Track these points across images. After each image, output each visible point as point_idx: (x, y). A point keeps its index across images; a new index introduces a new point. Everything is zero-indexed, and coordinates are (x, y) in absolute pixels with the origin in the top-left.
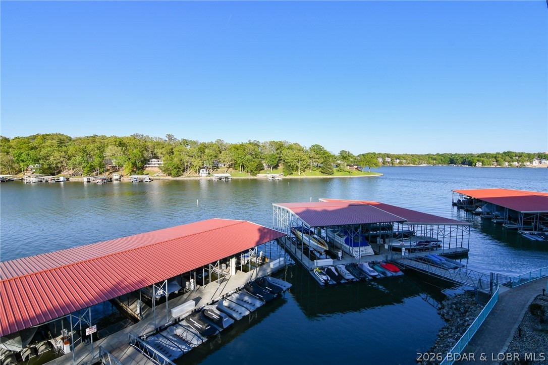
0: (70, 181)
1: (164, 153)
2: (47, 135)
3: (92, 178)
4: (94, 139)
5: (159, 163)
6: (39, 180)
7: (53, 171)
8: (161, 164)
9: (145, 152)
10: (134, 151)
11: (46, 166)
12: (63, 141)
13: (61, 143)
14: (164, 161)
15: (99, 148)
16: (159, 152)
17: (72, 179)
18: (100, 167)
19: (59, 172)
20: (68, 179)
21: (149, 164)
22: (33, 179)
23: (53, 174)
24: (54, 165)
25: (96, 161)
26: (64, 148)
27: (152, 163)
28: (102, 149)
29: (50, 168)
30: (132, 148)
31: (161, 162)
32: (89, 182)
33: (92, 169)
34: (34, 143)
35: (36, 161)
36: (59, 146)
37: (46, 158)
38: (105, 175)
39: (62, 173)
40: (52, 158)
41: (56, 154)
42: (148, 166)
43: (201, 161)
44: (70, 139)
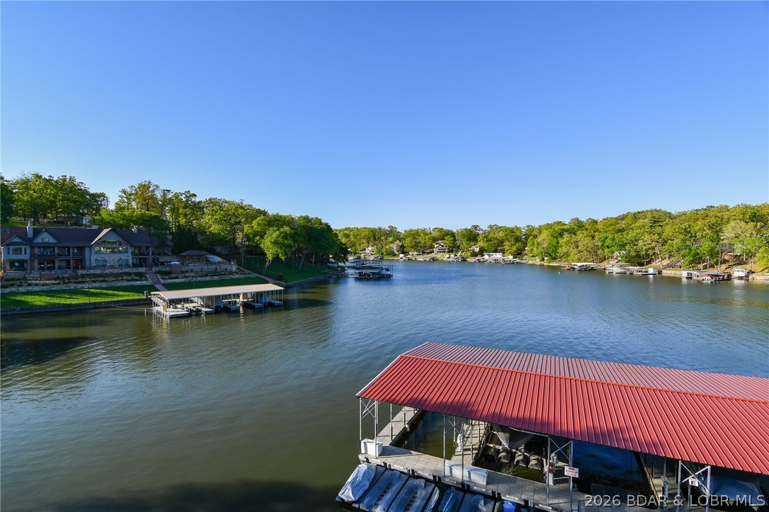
0: (664, 275)
2: (639, 213)
3: (695, 273)
4: (705, 213)
6: (623, 271)
7: (642, 259)
11: (633, 254)
12: (658, 219)
13: (655, 222)
15: (710, 227)
17: (666, 273)
18: (711, 256)
19: (649, 263)
20: (660, 272)
22: (616, 270)
23: (641, 264)
24: (644, 253)
25: (705, 246)
26: (658, 229)
28: (716, 229)
29: (638, 256)
32: (689, 278)
33: (697, 260)
34: (623, 224)
35: (622, 246)
36: (651, 226)
37: (634, 242)
38: (720, 270)
39: (653, 264)
40: (641, 243)
41: (647, 237)
44: (670, 216)
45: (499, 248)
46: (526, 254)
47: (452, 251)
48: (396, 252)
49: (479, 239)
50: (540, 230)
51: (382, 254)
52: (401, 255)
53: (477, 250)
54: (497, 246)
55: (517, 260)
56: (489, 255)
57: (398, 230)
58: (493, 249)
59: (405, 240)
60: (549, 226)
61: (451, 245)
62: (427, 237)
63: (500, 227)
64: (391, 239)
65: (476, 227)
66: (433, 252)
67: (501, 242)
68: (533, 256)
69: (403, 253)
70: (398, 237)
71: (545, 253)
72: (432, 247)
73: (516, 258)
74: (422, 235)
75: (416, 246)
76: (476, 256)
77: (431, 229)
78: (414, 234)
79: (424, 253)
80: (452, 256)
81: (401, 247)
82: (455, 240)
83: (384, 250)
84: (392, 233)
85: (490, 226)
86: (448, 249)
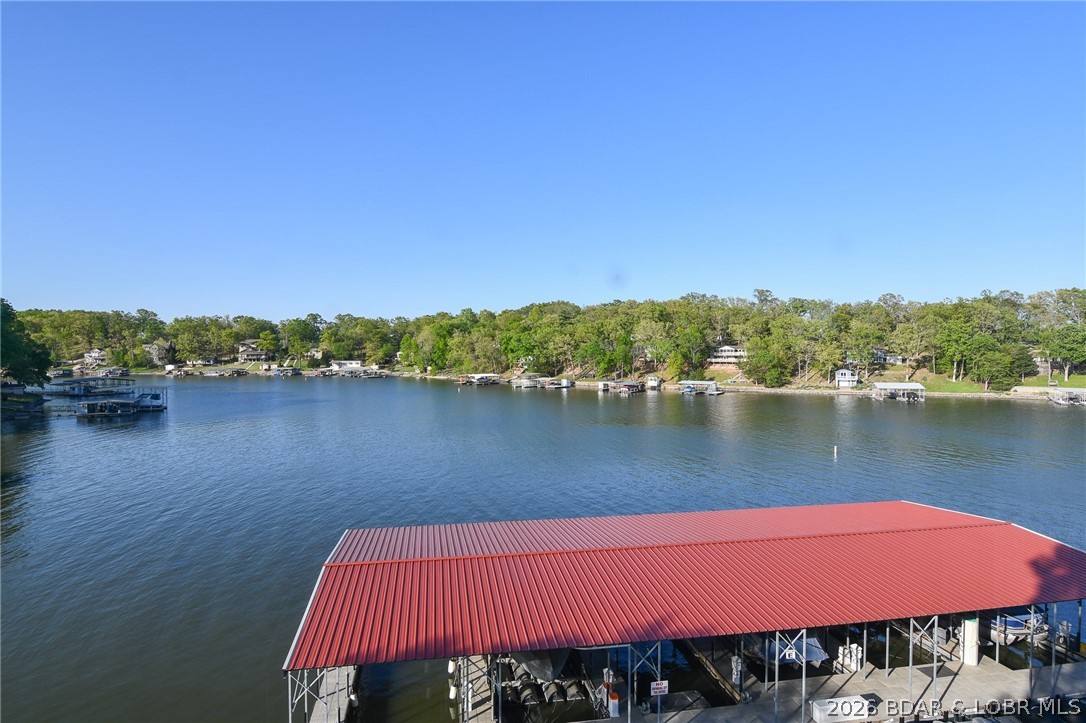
0: (577, 387)
1: (750, 332)
2: (544, 305)
3: (611, 384)
4: (614, 308)
5: (738, 354)
6: (532, 384)
7: (552, 368)
8: (741, 357)
9: (708, 331)
10: (688, 331)
11: (542, 360)
12: (568, 314)
13: (566, 318)
14: (749, 350)
15: (623, 326)
16: (739, 331)
17: (581, 384)
18: (625, 362)
19: (560, 371)
20: (573, 384)
21: (716, 357)
22: (525, 382)
23: (552, 375)
24: (554, 359)
25: (620, 349)
26: (569, 328)
27: (724, 354)
28: (628, 327)
29: (547, 362)
30: (684, 322)
31: (742, 353)
32: (606, 390)
33: (611, 368)
34: (527, 321)
35: (529, 350)
36: (561, 324)
37: (543, 344)
38: (632, 380)
39: (565, 373)
40: (551, 346)
41: (558, 338)
42: (714, 360)
43: (838, 351)
44: (578, 311)
45: (356, 353)
46: (398, 362)
47: (273, 359)
48: (156, 361)
49: (322, 338)
50: (419, 324)
51: (125, 365)
52: (170, 367)
53: (319, 356)
54: (354, 351)
55: (386, 371)
56: (340, 365)
57: (161, 317)
58: (345, 354)
59: (176, 336)
60: (430, 320)
61: (272, 348)
62: (223, 333)
63: (356, 319)
64: (143, 335)
65: (314, 317)
66: (236, 360)
67: (359, 343)
68: (409, 365)
69: (173, 361)
70: (157, 329)
71: (428, 360)
72: (234, 351)
73: (382, 368)
74: (213, 329)
75: (201, 350)
76: (318, 366)
77: (231, 319)
78: (197, 328)
79: (217, 362)
80: (274, 366)
81: (168, 351)
82: (277, 340)
83: (129, 357)
84: (147, 324)
85: (340, 317)
86: (266, 355)
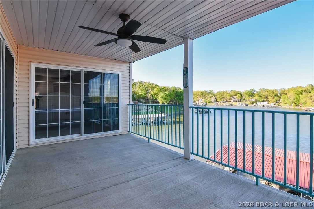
45: (266, 100)
46: (281, 103)
47: (240, 101)
48: (213, 102)
49: (254, 95)
50: (289, 91)
51: (206, 102)
52: (215, 103)
53: (254, 101)
54: (265, 99)
55: (276, 105)
56: (260, 103)
57: (214, 91)
58: (262, 100)
59: (217, 96)
60: (294, 89)
61: (240, 98)
62: (228, 95)
63: (266, 90)
64: (210, 96)
65: (253, 90)
66: (231, 101)
67: (267, 97)
68: (285, 104)
69: (216, 102)
70: (213, 95)
71: (292, 102)
72: (230, 99)
73: (275, 104)
74: (225, 94)
75: (222, 99)
76: (253, 103)
77: (230, 91)
78: (222, 93)
79: (226, 102)
80: (241, 103)
81: (215, 99)
82: (242, 96)
83: (207, 101)
84: (211, 93)
85: (261, 89)
86: (239, 100)
